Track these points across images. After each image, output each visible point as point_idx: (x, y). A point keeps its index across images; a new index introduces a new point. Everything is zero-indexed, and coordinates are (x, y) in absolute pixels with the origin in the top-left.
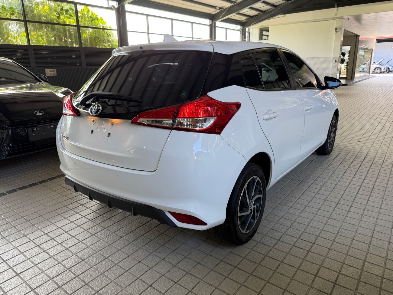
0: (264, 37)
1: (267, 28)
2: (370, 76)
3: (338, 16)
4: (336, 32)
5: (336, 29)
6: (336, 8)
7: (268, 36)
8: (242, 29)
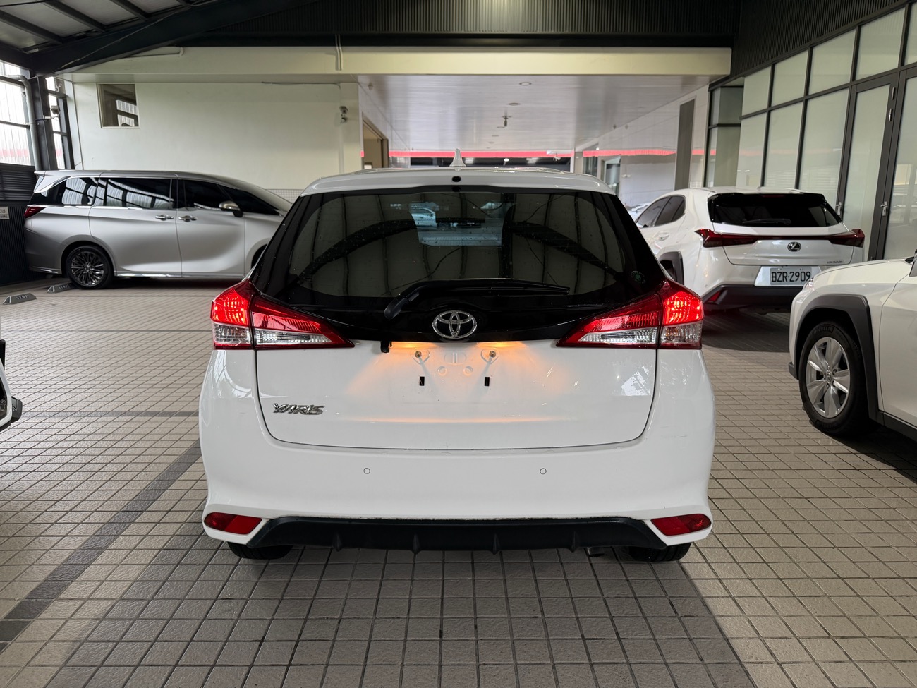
0: (121, 119)
1: (128, 89)
3: (344, 71)
4: (345, 119)
5: (344, 109)
6: (340, 48)
7: (135, 117)
8: (29, 78)
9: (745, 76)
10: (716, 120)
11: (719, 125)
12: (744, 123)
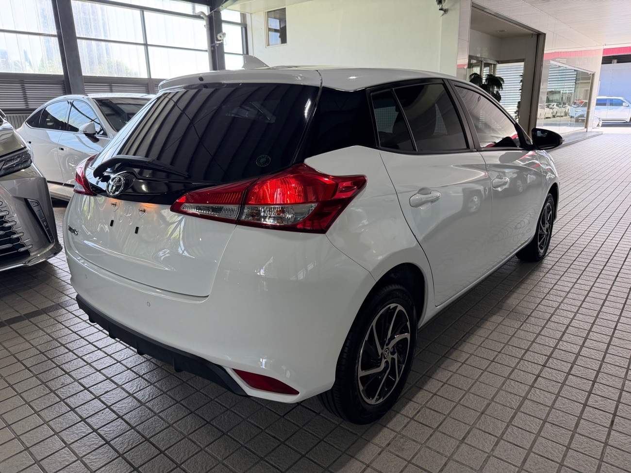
2: (588, 135)
4: (446, 11)
8: (208, 12)
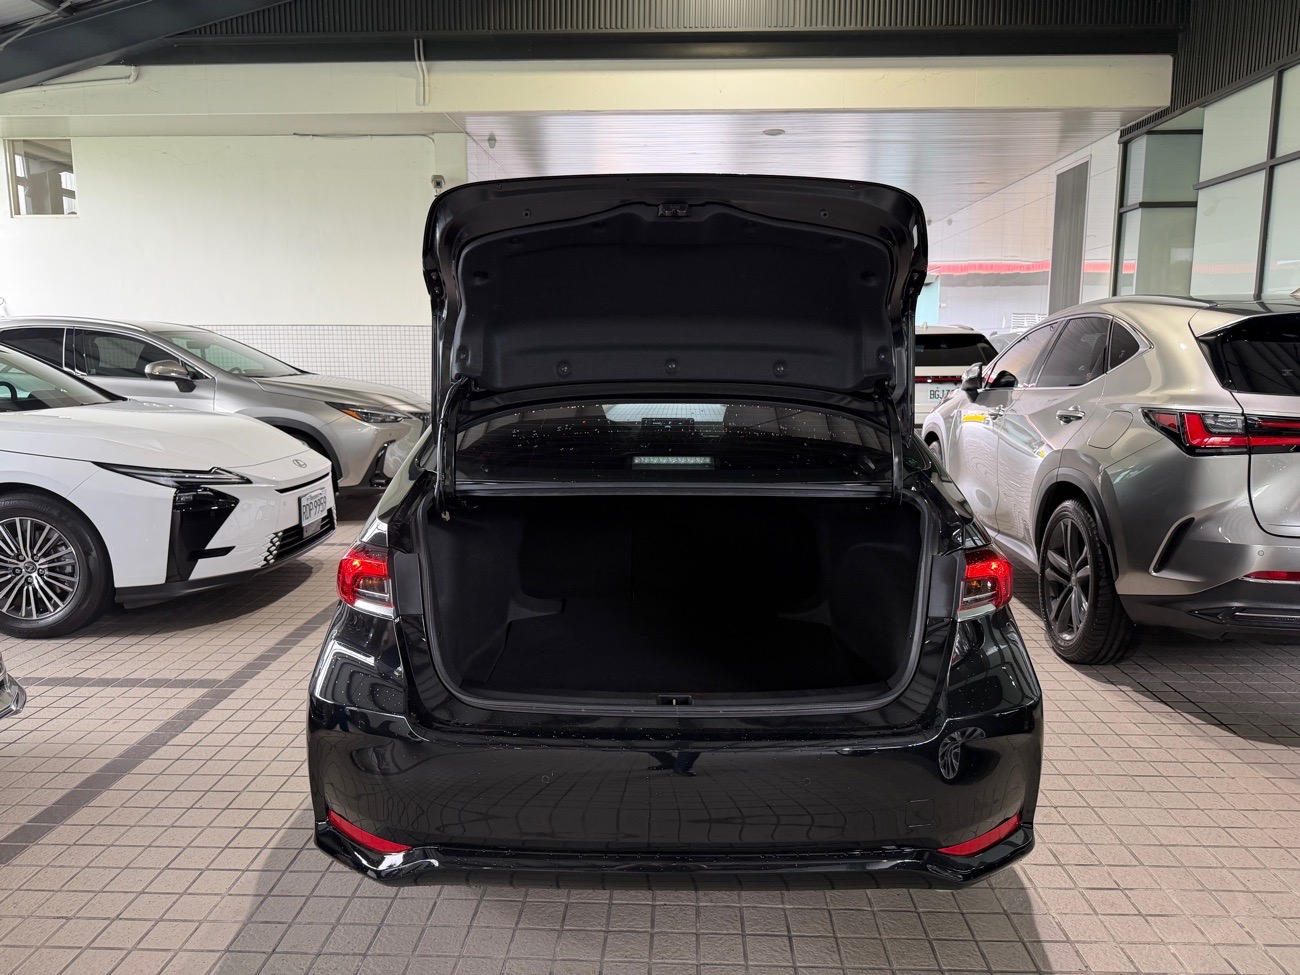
1: (66, 149)
3: (431, 108)
6: (423, 63)
9: (1204, 105)
10: (1135, 195)
11: (1143, 205)
12: (1203, 197)
